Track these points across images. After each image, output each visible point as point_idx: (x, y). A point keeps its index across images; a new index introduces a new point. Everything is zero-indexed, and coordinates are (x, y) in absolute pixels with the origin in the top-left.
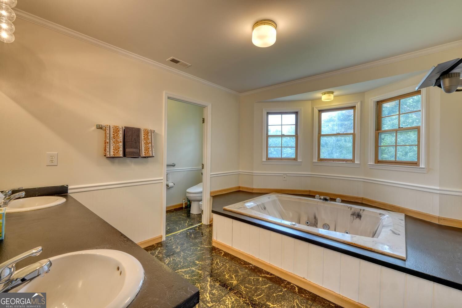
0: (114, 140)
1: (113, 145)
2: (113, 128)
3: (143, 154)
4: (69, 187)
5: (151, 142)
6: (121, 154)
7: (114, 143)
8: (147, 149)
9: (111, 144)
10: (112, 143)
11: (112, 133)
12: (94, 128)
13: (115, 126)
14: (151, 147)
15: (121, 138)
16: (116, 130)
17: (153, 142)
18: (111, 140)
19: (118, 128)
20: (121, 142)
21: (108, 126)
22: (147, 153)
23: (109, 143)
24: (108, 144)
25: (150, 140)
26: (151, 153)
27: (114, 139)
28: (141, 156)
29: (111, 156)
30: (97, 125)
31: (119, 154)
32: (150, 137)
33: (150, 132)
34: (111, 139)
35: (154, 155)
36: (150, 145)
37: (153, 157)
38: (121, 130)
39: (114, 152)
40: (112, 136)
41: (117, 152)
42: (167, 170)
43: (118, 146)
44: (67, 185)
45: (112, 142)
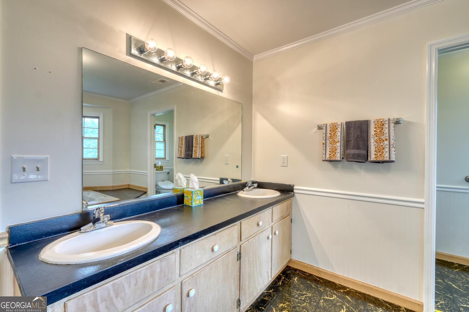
0: (331, 140)
1: (329, 146)
2: (330, 126)
3: (372, 157)
4: (295, 187)
5: (387, 138)
6: (338, 157)
7: (331, 143)
8: (380, 150)
9: (328, 146)
10: (328, 144)
11: (328, 132)
12: (316, 129)
13: (332, 123)
14: (387, 146)
15: (339, 138)
16: (334, 127)
17: (392, 137)
18: (328, 141)
19: (336, 125)
20: (338, 142)
21: (325, 125)
22: (380, 155)
23: (325, 144)
24: (324, 146)
25: (387, 135)
26: (387, 155)
27: (331, 138)
28: (369, 160)
29: (327, 159)
30: (318, 126)
31: (336, 157)
32: (387, 131)
33: (387, 122)
34: (328, 139)
35: (393, 158)
36: (386, 143)
37: (393, 162)
38: (340, 127)
39: (329, 154)
40: (328, 135)
41: (334, 155)
42: (437, 187)
43: (335, 147)
44: (294, 185)
45: (328, 142)
